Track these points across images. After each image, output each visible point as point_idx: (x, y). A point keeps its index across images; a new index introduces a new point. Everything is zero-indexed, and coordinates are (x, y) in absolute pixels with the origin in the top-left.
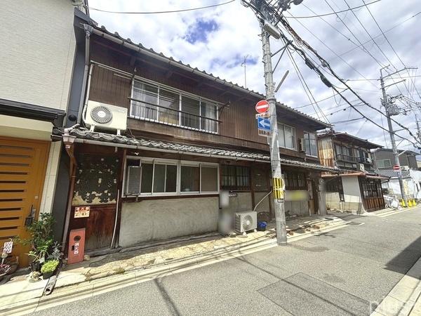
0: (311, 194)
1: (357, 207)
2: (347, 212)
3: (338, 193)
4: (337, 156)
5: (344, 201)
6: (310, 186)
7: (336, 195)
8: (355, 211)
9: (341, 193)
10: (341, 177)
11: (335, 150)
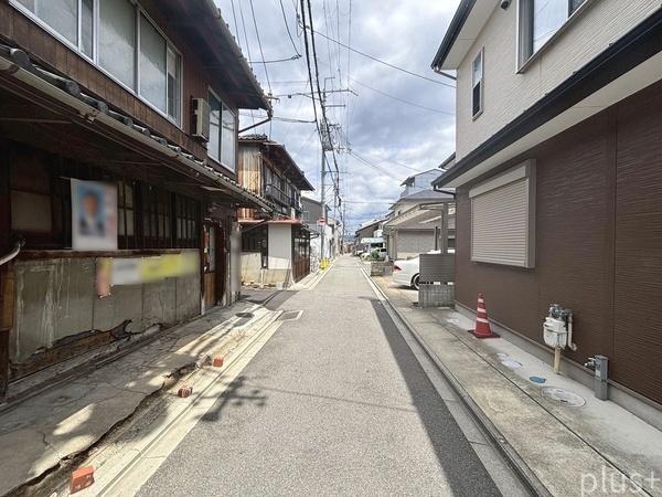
0: (211, 259)
1: (283, 277)
2: (270, 286)
3: (259, 255)
4: (265, 186)
5: (266, 267)
6: (210, 237)
7: (255, 258)
8: (281, 283)
9: (265, 253)
10: (267, 225)
11: (264, 175)
